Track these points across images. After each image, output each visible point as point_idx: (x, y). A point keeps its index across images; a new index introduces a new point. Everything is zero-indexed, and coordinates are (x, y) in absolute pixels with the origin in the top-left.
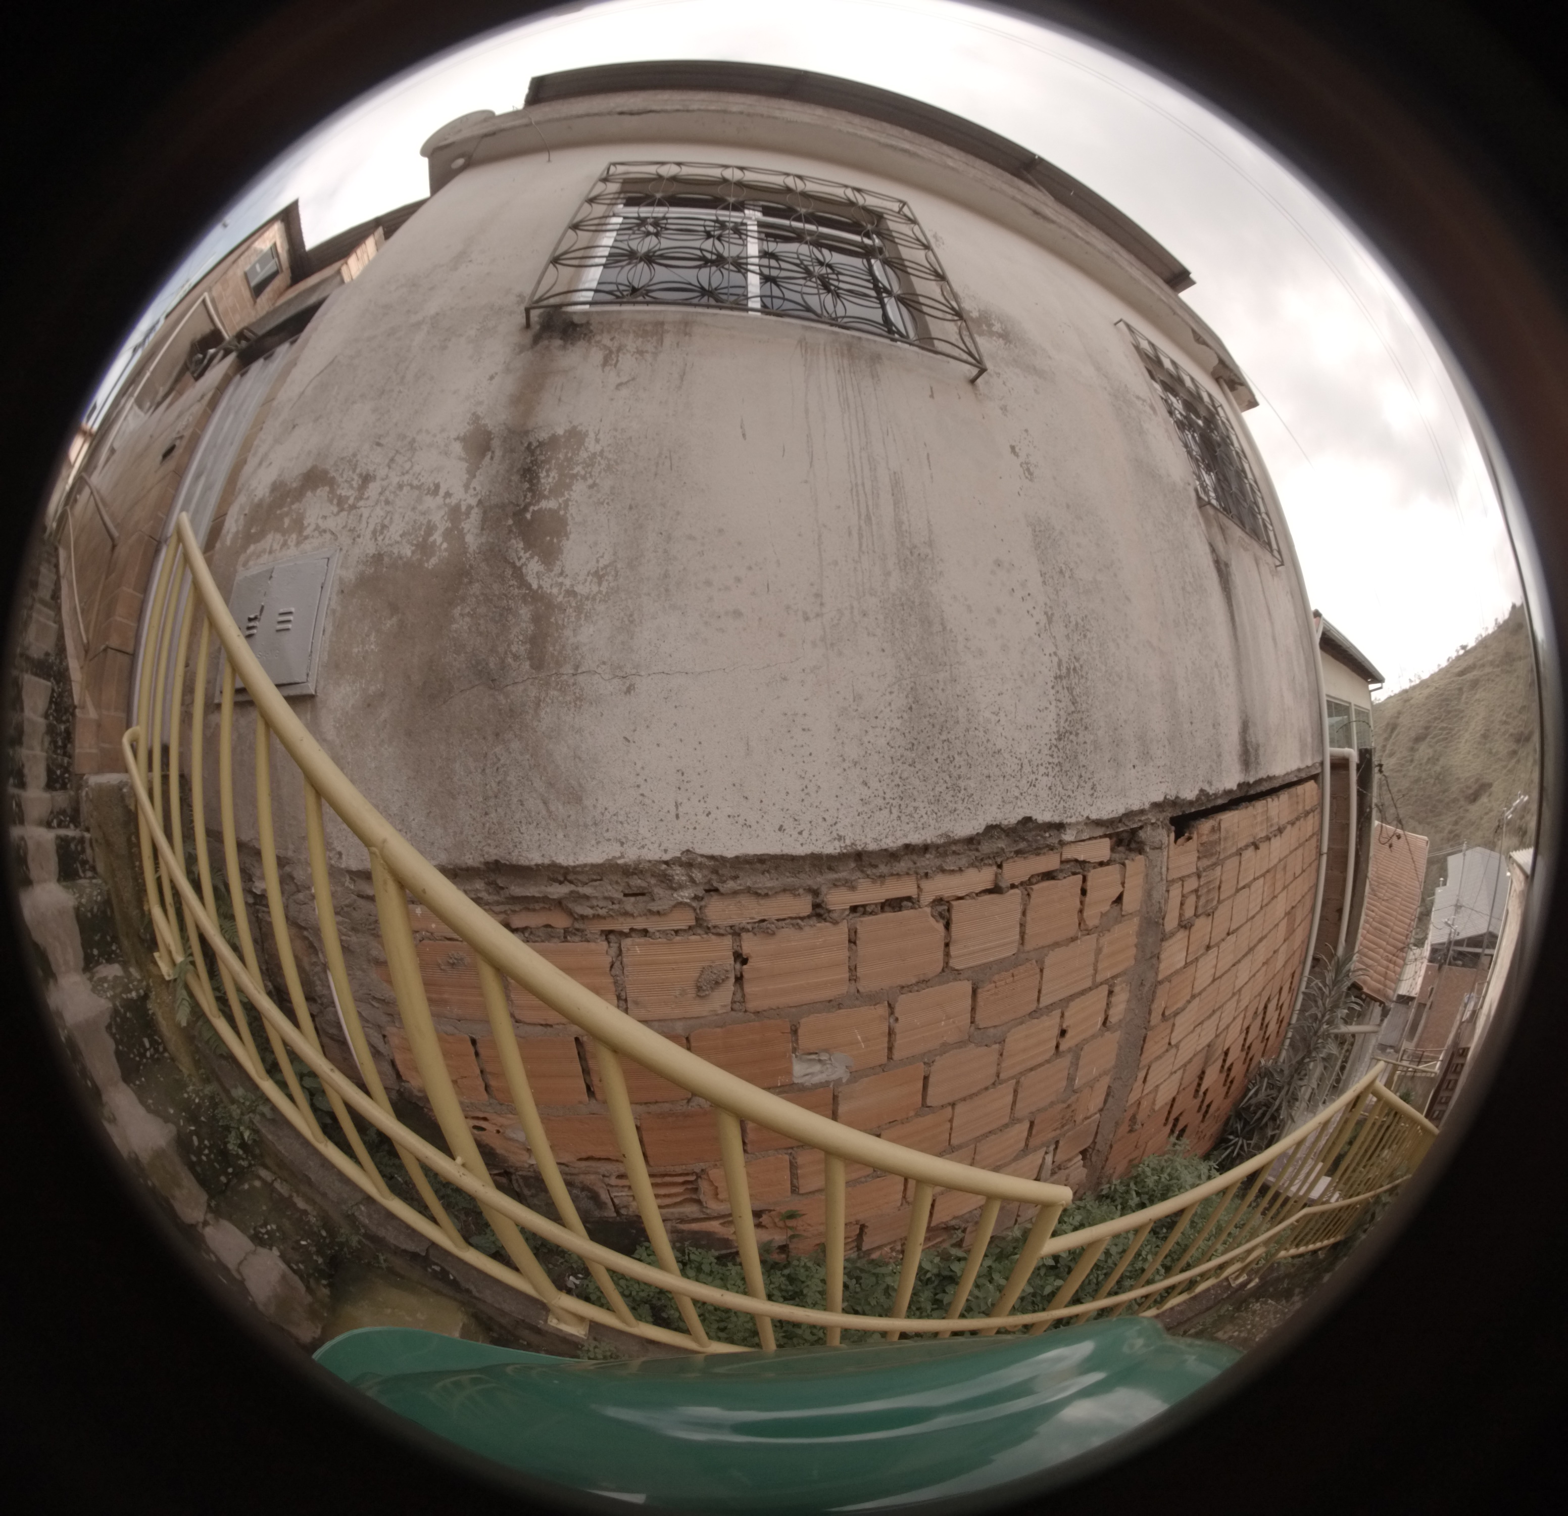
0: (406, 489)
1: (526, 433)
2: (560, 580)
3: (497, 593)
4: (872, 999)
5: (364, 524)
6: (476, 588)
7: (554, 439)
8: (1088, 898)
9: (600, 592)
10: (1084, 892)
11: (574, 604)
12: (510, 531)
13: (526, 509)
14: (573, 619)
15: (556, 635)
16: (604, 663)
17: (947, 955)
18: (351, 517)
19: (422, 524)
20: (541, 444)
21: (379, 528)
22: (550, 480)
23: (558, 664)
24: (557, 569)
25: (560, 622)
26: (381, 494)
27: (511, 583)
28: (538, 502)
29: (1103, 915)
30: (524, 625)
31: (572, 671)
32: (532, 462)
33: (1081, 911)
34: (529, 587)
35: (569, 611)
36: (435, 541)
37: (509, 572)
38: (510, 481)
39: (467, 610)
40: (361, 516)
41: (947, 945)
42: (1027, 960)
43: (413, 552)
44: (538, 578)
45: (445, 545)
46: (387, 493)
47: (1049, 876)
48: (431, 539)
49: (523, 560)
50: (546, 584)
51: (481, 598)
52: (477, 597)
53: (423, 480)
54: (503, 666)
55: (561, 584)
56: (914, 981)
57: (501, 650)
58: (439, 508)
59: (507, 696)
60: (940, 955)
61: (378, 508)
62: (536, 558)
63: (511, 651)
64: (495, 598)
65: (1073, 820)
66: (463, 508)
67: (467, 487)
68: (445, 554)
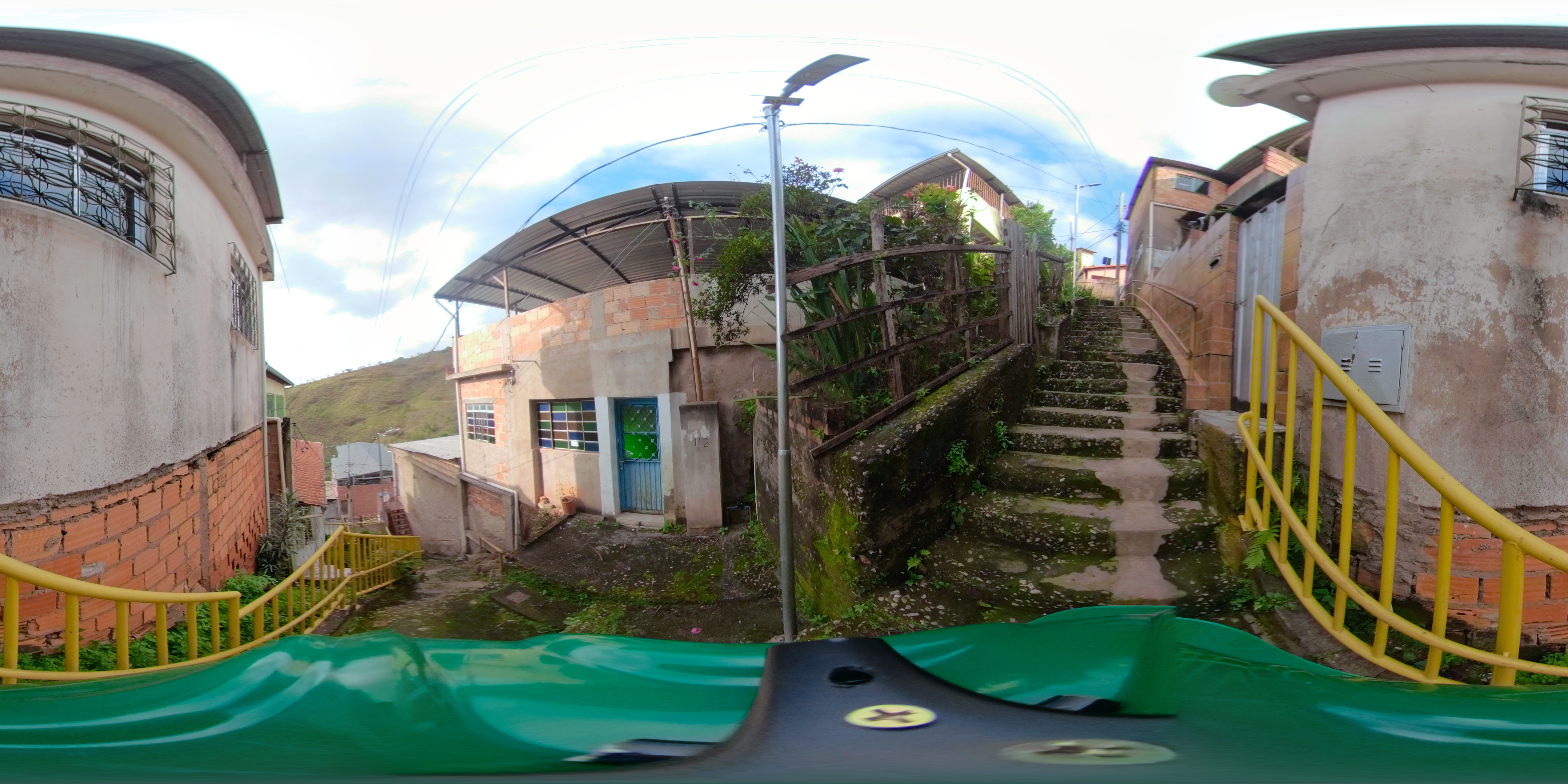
0: (1454, 294)
1: (1533, 272)
2: (1563, 366)
3: (1528, 369)
5: (1426, 312)
6: (1515, 365)
7: (1551, 279)
12: (1533, 333)
13: (1540, 321)
18: (1414, 306)
19: (1472, 319)
20: (1543, 281)
21: (1440, 317)
22: (1552, 305)
23: (1563, 411)
24: (1561, 360)
25: (1564, 389)
26: (1435, 294)
27: (1536, 364)
28: (1547, 318)
30: (1544, 389)
32: (1540, 291)
34: (1546, 368)
36: (1484, 332)
37: (1534, 358)
38: (1528, 301)
39: (1511, 377)
40: (1423, 306)
43: (1470, 336)
44: (1551, 363)
45: (1491, 335)
46: (1440, 294)
48: (1481, 330)
49: (1542, 352)
50: (1556, 367)
51: (1519, 371)
52: (1516, 370)
53: (1466, 290)
54: (1534, 410)
57: (1532, 401)
58: (1483, 310)
59: (1536, 426)
61: (1436, 304)
62: (1549, 351)
63: (1538, 402)
64: (1527, 372)
66: (1500, 314)
67: (1500, 300)
68: (1493, 341)
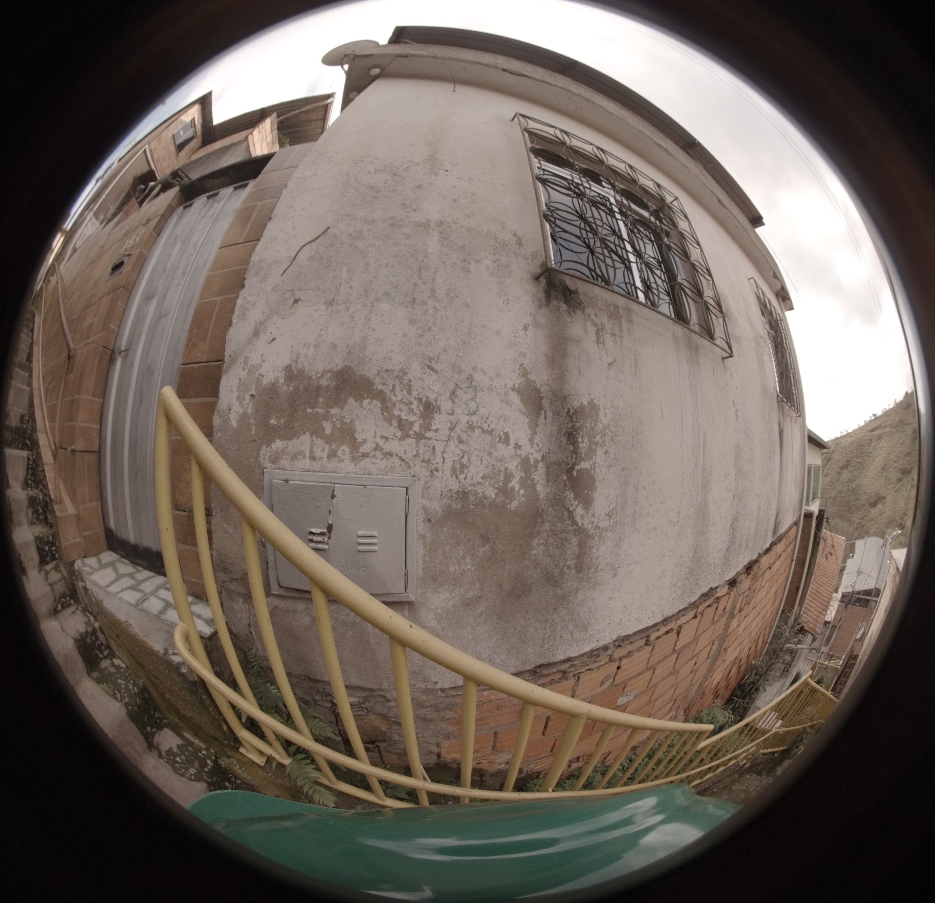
0: (477, 431)
1: (565, 398)
2: (592, 519)
3: (560, 529)
4: (650, 668)
6: (547, 526)
7: (582, 406)
9: (610, 525)
11: (598, 534)
12: (565, 485)
13: (572, 468)
14: (597, 543)
15: (589, 553)
16: (608, 564)
17: (675, 645)
18: (422, 447)
19: (499, 471)
20: (576, 412)
21: (458, 466)
22: (585, 445)
23: (589, 568)
24: (591, 513)
25: (591, 545)
26: (450, 429)
27: (568, 522)
28: (579, 463)
30: (574, 549)
31: (594, 571)
32: (572, 426)
34: (577, 524)
35: (596, 538)
36: (513, 487)
37: (566, 515)
38: (561, 442)
39: (542, 541)
40: (434, 448)
41: (676, 642)
42: (695, 640)
43: (496, 495)
44: (582, 518)
45: (522, 492)
46: (457, 429)
48: (510, 485)
49: (574, 507)
50: (586, 522)
51: (550, 533)
52: (547, 532)
53: (492, 426)
54: (562, 573)
55: (593, 522)
56: (663, 658)
57: (561, 564)
58: (512, 457)
59: (562, 589)
60: (673, 646)
61: (451, 445)
62: (581, 505)
63: (566, 565)
64: (559, 533)
66: (532, 462)
67: (531, 440)
68: (523, 499)
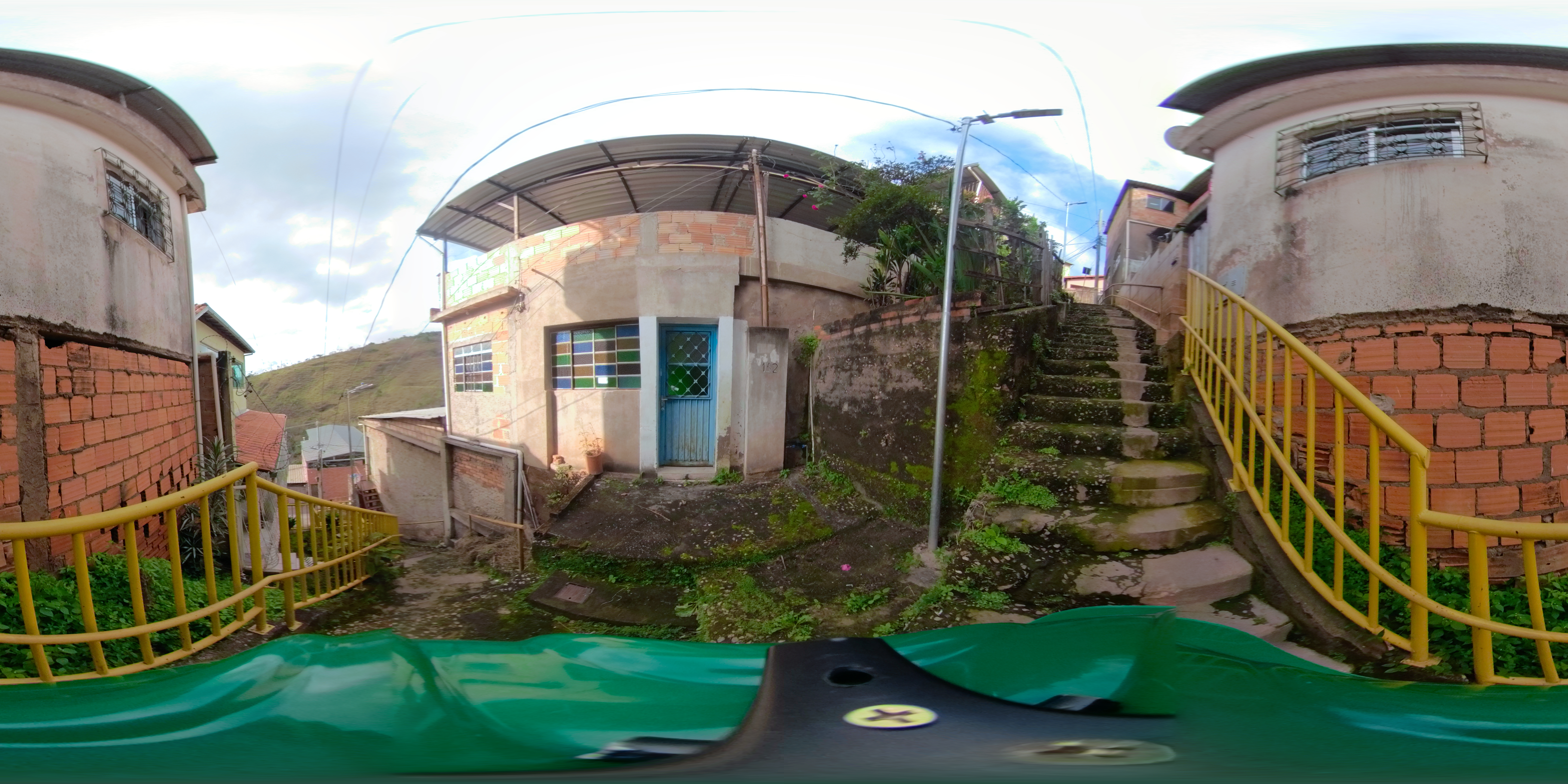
0: (1261, 245)
3: (1288, 261)
4: (1405, 373)
5: (1251, 257)
6: (1283, 262)
8: (1535, 352)
9: (1315, 253)
10: (1532, 348)
16: (1317, 270)
17: (1442, 360)
18: (1247, 257)
19: (1267, 252)
23: (1305, 273)
24: (1303, 252)
25: (1305, 263)
26: (1254, 249)
27: (1292, 258)
29: (1549, 364)
30: (1296, 266)
31: (1308, 274)
33: (1531, 358)
34: (1296, 257)
35: (1307, 260)
36: (1271, 255)
41: (1442, 355)
42: (1492, 374)
43: (1266, 259)
45: (1274, 255)
47: (1506, 335)
56: (1425, 369)
60: (1438, 359)
65: (1517, 309)
